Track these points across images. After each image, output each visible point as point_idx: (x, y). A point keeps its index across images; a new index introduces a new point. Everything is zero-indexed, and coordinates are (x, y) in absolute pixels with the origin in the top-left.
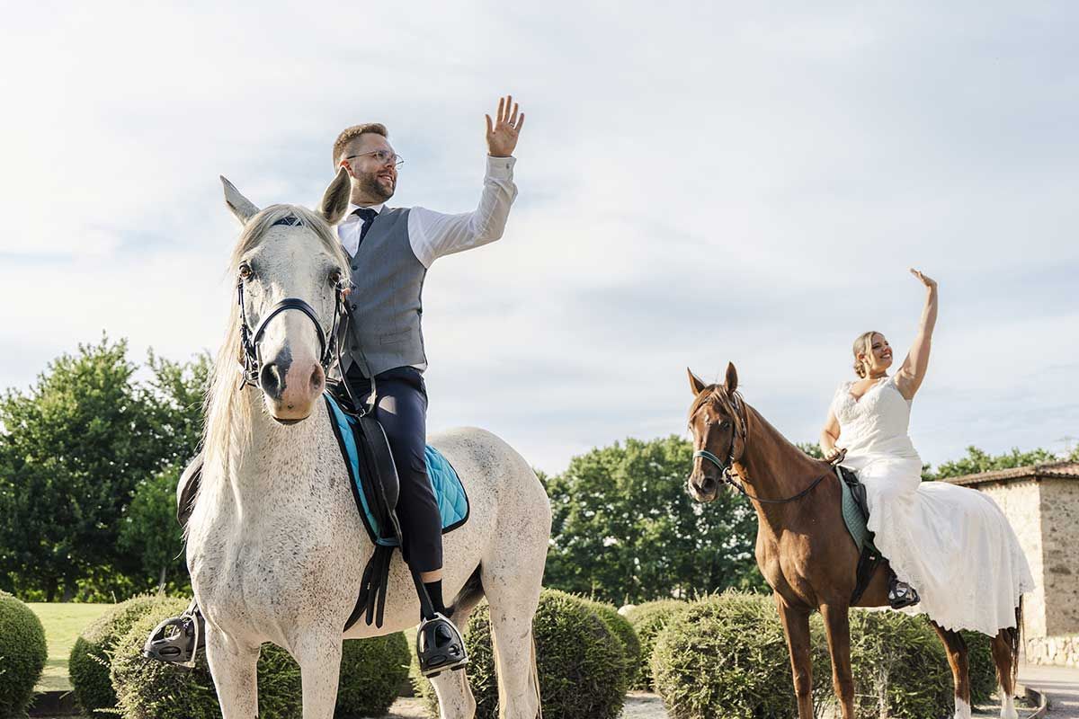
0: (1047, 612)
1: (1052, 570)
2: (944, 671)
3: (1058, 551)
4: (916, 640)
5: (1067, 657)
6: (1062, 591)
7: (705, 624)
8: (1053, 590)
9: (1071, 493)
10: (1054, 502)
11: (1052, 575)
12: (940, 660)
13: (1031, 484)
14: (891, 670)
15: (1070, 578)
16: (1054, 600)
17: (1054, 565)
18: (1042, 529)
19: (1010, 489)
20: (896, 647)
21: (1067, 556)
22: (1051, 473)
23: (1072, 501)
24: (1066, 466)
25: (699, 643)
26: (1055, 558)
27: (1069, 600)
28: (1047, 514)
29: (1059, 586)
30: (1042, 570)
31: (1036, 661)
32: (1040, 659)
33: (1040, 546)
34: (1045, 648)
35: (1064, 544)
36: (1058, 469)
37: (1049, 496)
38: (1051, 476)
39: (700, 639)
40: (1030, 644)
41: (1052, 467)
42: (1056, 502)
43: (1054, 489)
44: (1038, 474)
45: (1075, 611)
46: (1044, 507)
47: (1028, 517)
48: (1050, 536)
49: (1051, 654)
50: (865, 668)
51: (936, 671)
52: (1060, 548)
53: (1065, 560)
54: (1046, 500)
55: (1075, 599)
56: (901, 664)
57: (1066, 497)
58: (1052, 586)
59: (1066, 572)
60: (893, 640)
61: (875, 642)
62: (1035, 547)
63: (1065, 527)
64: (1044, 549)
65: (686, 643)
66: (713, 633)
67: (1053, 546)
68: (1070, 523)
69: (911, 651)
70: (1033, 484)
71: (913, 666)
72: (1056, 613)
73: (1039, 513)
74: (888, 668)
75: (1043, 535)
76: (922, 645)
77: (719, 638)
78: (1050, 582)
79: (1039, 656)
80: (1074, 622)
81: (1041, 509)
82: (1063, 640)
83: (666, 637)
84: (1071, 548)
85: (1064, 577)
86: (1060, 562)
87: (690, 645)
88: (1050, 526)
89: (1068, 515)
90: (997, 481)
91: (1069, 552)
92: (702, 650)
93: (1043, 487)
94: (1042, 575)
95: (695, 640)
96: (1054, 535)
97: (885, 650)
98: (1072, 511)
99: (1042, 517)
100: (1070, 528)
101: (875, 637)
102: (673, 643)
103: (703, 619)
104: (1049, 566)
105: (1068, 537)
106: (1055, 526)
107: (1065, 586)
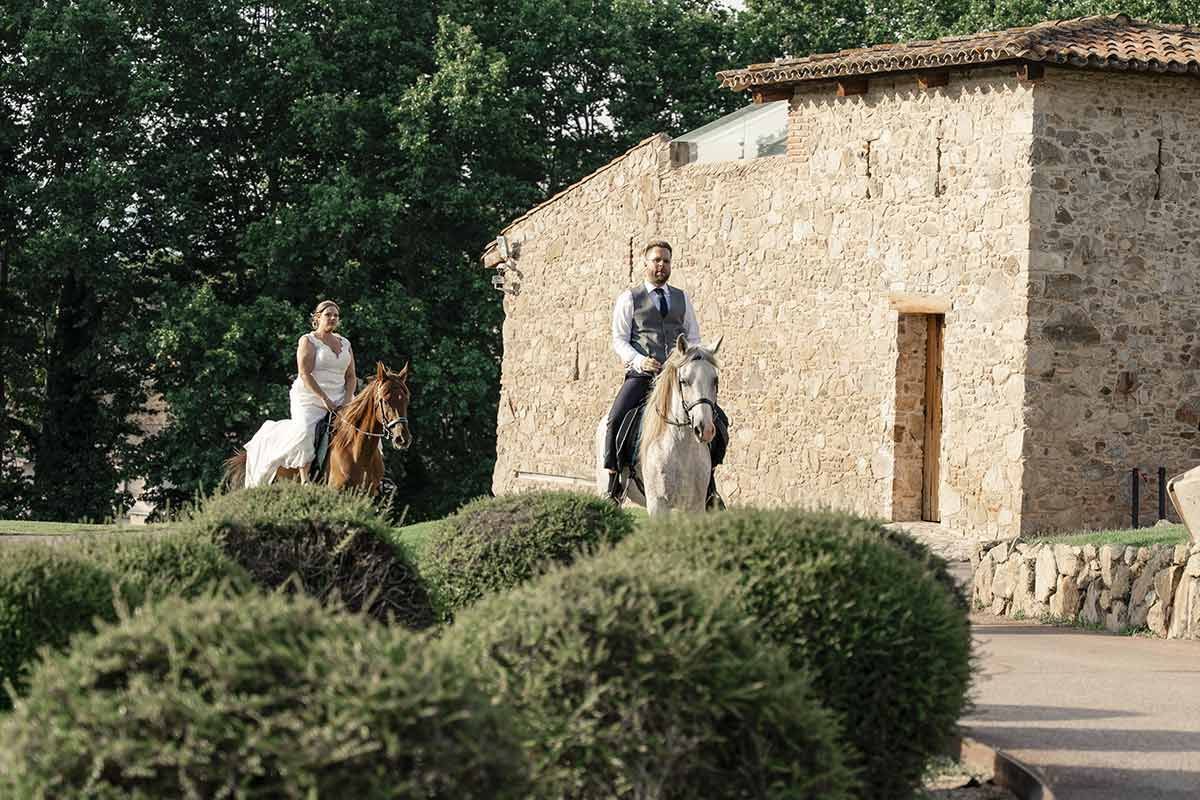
0: (1027, 448)
1: (1052, 332)
2: (812, 774)
3: (1072, 278)
4: (740, 693)
5: (1083, 601)
6: (1073, 389)
7: (145, 698)
8: (1049, 387)
9: (1118, 112)
10: (1070, 139)
11: (1050, 347)
12: (801, 743)
13: (1013, 87)
14: (668, 780)
15: (1095, 351)
16: (1049, 415)
17: (1056, 318)
18: (1033, 217)
19: (956, 97)
20: (683, 714)
21: (1092, 291)
22: (1072, 55)
23: (1119, 134)
24: (1110, 35)
25: (131, 758)
26: (1062, 297)
27: (1089, 415)
28: (1050, 173)
29: (1065, 376)
30: (1022, 332)
31: (998, 605)
32: (1009, 600)
33: (1024, 265)
34: (1025, 572)
35: (1089, 259)
36: (1089, 42)
37: (1058, 119)
38: (1070, 64)
39: (132, 744)
40: (987, 558)
41: (1074, 35)
42: (1075, 137)
43: (1073, 101)
44: (1034, 57)
45: (1100, 445)
46: (1042, 153)
47: (998, 180)
48: (1054, 235)
49: (1042, 591)
50: (596, 778)
51: (787, 777)
52: (1077, 268)
53: (1086, 301)
54: (1051, 132)
55: (1104, 412)
56: (695, 761)
57: (1103, 125)
58: (1048, 376)
59: (1088, 336)
60: (676, 695)
61: (627, 700)
62: (1011, 266)
63: (1096, 207)
64: (1032, 271)
65: (88, 759)
66: (171, 727)
67: (1057, 262)
68: (1109, 197)
69: (726, 724)
70: (1020, 89)
71: (728, 764)
72: (1052, 451)
73: (1027, 170)
74: (657, 776)
75: (1033, 233)
76: (755, 705)
77: (190, 741)
78: (1045, 365)
79: (1008, 593)
80: (1095, 473)
81: (1035, 158)
82: (1077, 550)
83: (24, 739)
84: (1103, 268)
85: (1080, 350)
86: (1073, 309)
87: (98, 763)
88: (1054, 208)
89: (1104, 175)
90: (922, 73)
91: (1098, 280)
92: (137, 781)
93: (1045, 96)
94: (1023, 346)
95: (120, 747)
96: (1064, 231)
97: (655, 724)
98: (1118, 165)
99: (1036, 180)
100: (1108, 214)
101: (626, 685)
102: (45, 760)
103: (138, 682)
104: (1044, 319)
105: (1101, 237)
106: (1067, 206)
107: (1081, 376)
